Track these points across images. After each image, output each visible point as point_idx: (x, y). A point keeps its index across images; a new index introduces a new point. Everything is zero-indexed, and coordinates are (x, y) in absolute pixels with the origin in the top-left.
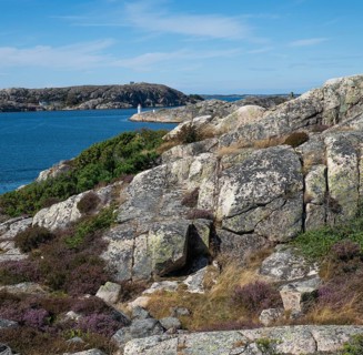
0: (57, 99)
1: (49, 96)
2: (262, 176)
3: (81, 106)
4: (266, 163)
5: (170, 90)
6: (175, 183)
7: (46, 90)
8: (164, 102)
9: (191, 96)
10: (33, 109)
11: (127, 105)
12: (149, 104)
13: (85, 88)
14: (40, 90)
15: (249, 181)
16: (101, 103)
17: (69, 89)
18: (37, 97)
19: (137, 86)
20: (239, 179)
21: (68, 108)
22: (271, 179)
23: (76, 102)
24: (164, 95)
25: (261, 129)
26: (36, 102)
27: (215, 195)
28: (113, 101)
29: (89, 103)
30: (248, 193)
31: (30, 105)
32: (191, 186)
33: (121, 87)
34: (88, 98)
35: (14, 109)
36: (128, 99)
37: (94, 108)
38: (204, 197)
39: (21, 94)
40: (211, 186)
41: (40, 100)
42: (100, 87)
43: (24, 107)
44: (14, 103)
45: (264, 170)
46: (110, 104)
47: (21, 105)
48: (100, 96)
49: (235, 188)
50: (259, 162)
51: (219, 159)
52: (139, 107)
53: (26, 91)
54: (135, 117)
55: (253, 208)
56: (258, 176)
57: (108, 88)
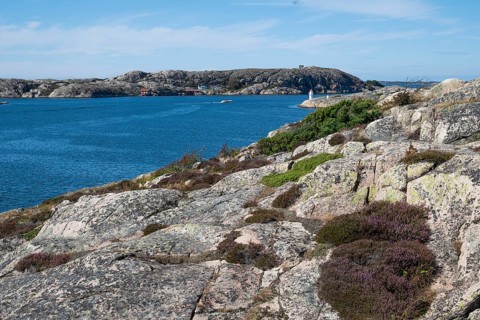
0: (218, 83)
1: (209, 79)
2: (466, 119)
3: (243, 91)
4: (468, 111)
5: (345, 75)
6: (400, 128)
7: (206, 73)
8: (337, 87)
9: (369, 82)
10: (191, 93)
11: (295, 91)
12: (320, 90)
13: (248, 71)
14: (200, 73)
15: (456, 122)
16: (266, 89)
17: (232, 72)
18: (196, 81)
19: (306, 70)
20: (449, 121)
21: (229, 93)
22: (472, 121)
23: (239, 86)
24: (338, 81)
25: (462, 95)
26: (194, 86)
27: (433, 131)
28: (280, 86)
29: (253, 88)
30: (456, 129)
31: (188, 89)
32: (413, 129)
33: (289, 71)
34: (251, 82)
35: (170, 93)
36: (297, 85)
37: (258, 93)
38: (424, 133)
39: (179, 77)
40: (430, 126)
41: (200, 83)
42: (265, 70)
43: (181, 91)
44: (171, 87)
45: (467, 116)
46: (276, 89)
47: (178, 89)
48: (265, 80)
49: (447, 126)
50: (463, 111)
51: (434, 110)
52: (311, 93)
53: (185, 74)
54: (306, 103)
55: (459, 139)
56: (463, 119)
57: (274, 72)
